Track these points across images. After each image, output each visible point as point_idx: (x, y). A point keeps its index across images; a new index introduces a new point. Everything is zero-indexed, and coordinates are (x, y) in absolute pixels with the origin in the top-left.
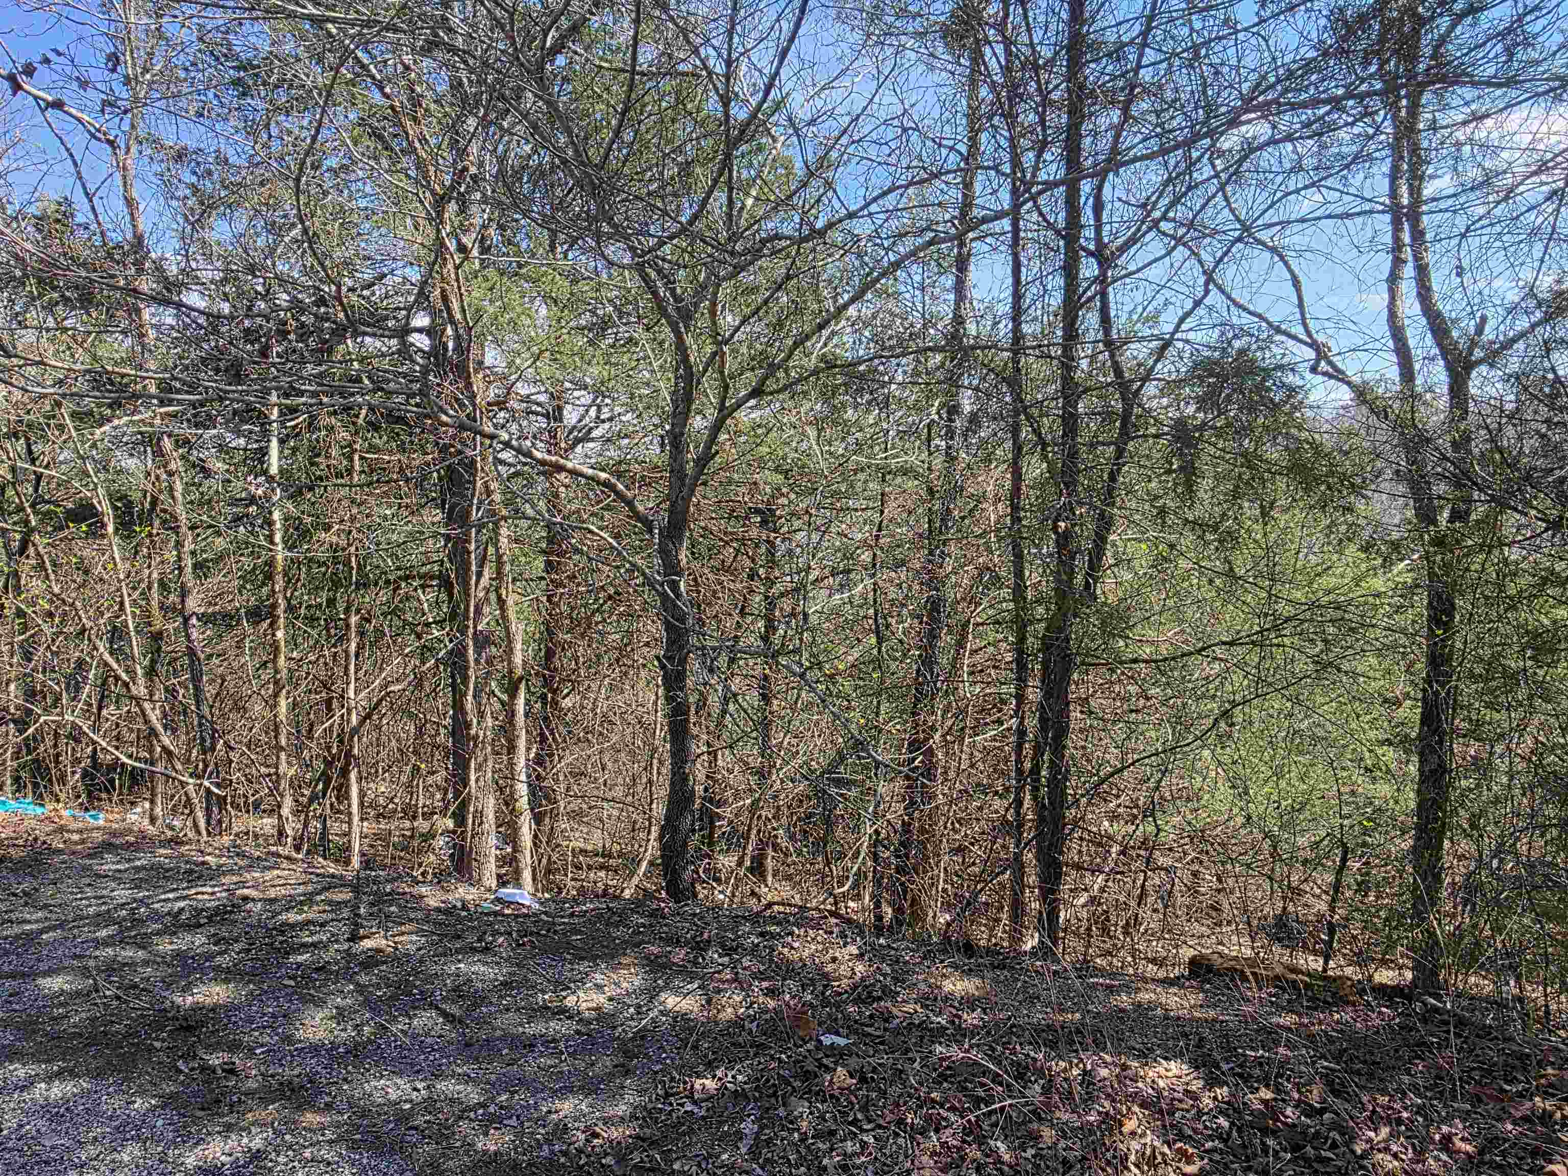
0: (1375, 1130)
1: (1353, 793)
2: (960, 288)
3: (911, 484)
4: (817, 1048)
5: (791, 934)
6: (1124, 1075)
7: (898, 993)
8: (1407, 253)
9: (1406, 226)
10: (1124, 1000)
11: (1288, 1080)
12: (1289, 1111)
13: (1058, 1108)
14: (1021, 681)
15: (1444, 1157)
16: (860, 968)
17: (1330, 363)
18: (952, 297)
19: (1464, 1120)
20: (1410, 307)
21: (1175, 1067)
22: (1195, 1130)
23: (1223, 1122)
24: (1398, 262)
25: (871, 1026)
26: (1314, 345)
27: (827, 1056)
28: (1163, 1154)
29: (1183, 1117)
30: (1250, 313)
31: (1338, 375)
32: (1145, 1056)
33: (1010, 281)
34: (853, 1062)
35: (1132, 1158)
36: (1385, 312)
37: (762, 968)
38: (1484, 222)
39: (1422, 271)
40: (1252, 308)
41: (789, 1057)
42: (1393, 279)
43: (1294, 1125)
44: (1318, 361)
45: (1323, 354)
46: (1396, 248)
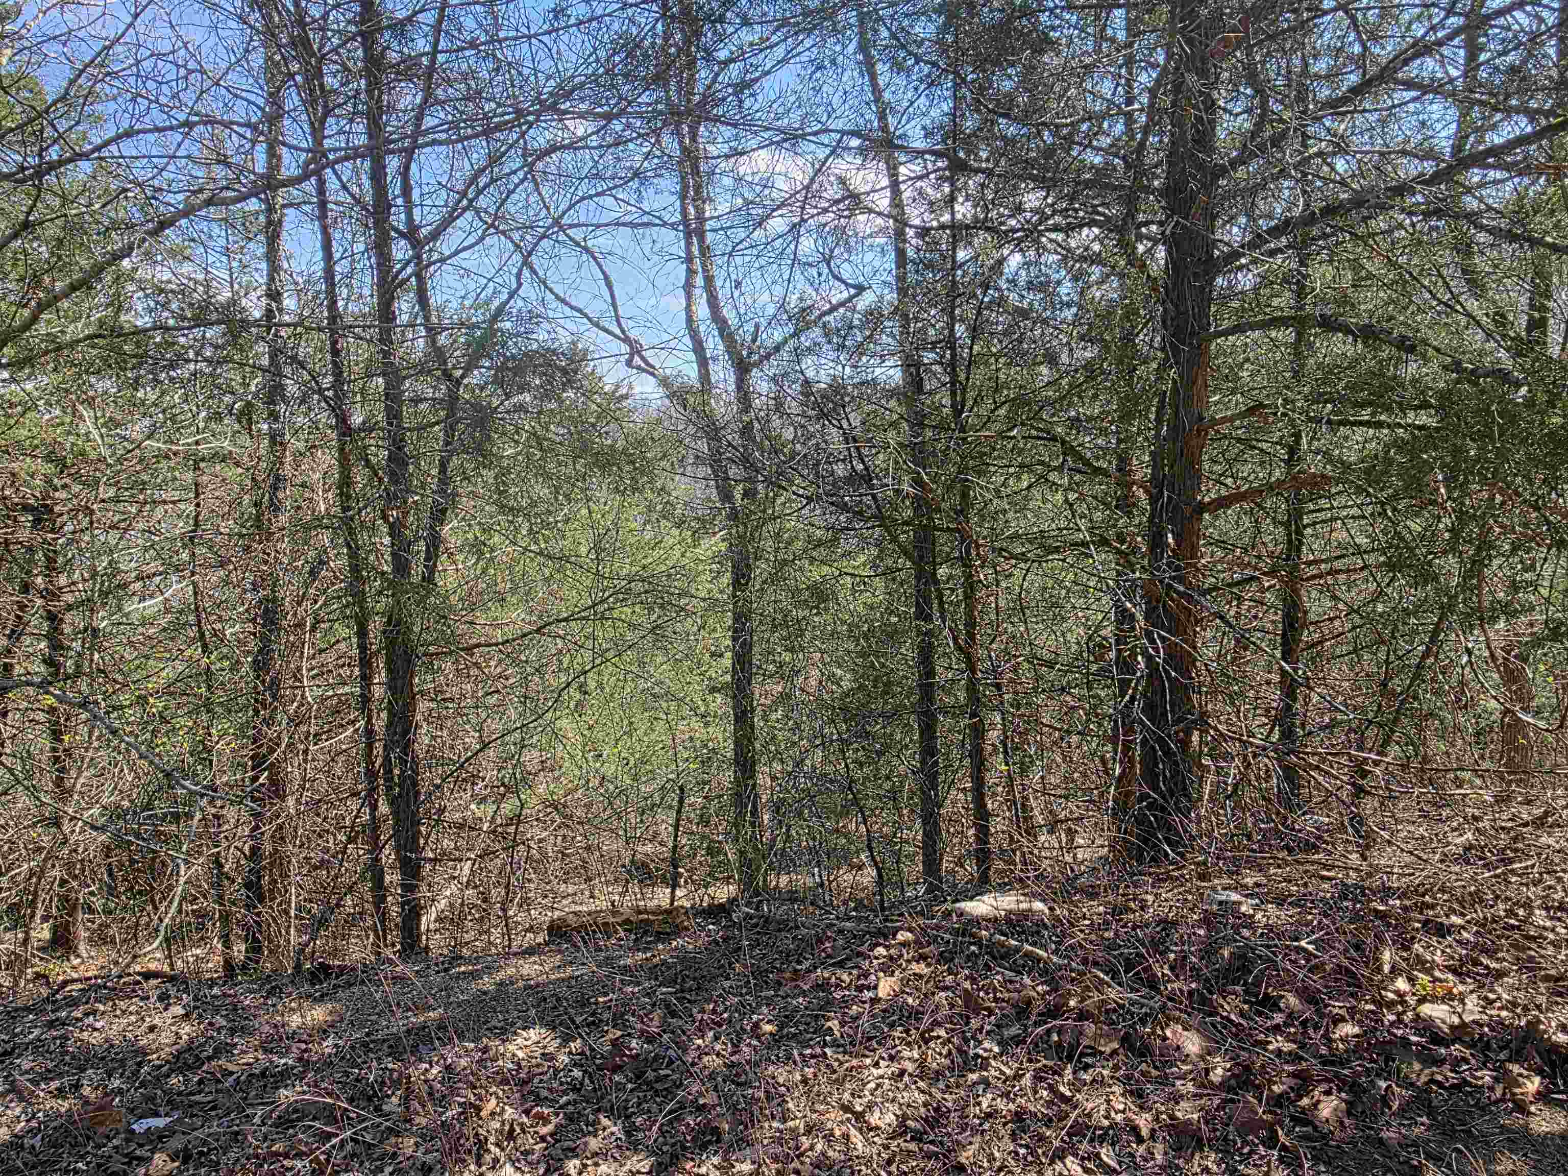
0: (702, 1037)
1: (691, 738)
2: (272, 255)
3: (232, 472)
4: (128, 1141)
5: (94, 1012)
6: (485, 1056)
7: (236, 1045)
8: (697, 264)
9: (695, 240)
10: (487, 983)
11: (633, 1015)
12: (634, 1044)
13: (418, 1114)
14: (366, 679)
15: (755, 1042)
16: (186, 1029)
17: (643, 359)
18: (264, 265)
19: (768, 1005)
20: (702, 311)
21: (533, 1034)
22: (551, 1090)
23: (577, 1073)
24: (691, 272)
25: (200, 1092)
26: (626, 340)
27: (141, 1146)
28: (522, 1125)
29: (541, 1081)
30: (572, 308)
31: (649, 369)
32: (505, 1033)
33: (320, 255)
34: (176, 1143)
35: (492, 1139)
36: (683, 315)
37: (51, 1065)
38: (745, 244)
39: (709, 280)
40: (573, 303)
41: (88, 1164)
42: (688, 286)
43: (638, 1055)
44: (632, 355)
45: (635, 349)
46: (689, 259)
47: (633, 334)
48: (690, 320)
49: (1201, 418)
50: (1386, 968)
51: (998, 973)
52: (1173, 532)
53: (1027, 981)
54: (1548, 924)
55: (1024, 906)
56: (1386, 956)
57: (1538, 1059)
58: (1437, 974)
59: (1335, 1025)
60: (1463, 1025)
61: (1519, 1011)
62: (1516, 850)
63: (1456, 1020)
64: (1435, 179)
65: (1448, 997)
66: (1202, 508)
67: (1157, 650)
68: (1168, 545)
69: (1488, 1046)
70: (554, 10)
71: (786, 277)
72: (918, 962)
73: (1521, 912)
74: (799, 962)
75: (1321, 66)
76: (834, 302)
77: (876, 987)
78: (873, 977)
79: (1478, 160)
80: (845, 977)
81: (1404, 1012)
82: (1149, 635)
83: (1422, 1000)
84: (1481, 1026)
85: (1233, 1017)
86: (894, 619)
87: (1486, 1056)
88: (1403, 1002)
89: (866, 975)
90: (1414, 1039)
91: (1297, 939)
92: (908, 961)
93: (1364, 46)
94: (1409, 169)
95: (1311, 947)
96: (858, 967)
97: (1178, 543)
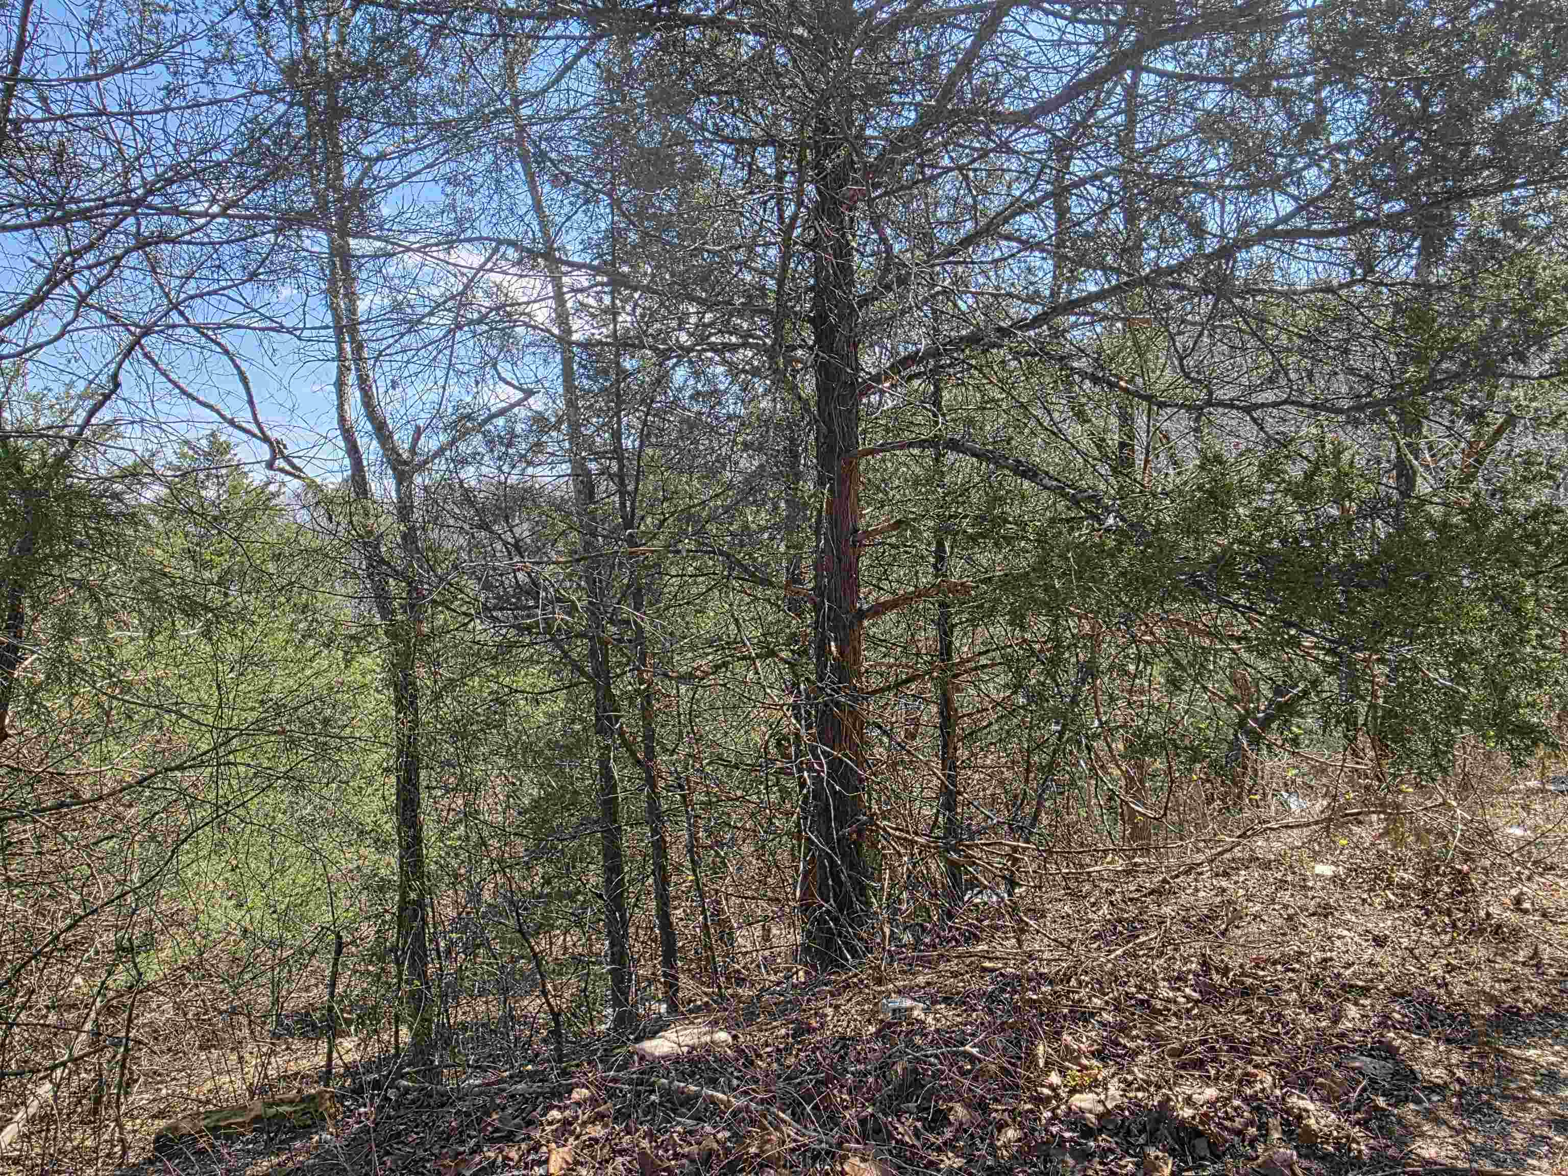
8: (350, 363)
17: (288, 460)
20: (356, 410)
24: (342, 370)
26: (267, 440)
31: (295, 472)
36: (334, 414)
39: (363, 379)
40: (203, 400)
44: (274, 458)
45: (277, 449)
46: (340, 356)
47: (274, 435)
48: (342, 419)
49: (856, 531)
50: (1041, 1063)
51: (679, 1123)
52: (836, 640)
53: (708, 1128)
54: (1171, 994)
55: (707, 1038)
56: (1041, 1050)
57: (1169, 1140)
58: (1084, 1061)
59: (999, 1131)
60: (1109, 1112)
61: (1152, 1089)
62: (1141, 921)
63: (1100, 1108)
64: (1037, 321)
65: (1094, 1085)
66: (861, 615)
67: (821, 765)
68: (831, 653)
69: (1129, 1132)
70: (166, 88)
71: (441, 382)
72: (593, 1123)
73: (1148, 986)
74: (462, 1142)
75: (942, 213)
76: (493, 410)
77: (547, 1161)
78: (544, 1149)
79: (1071, 306)
80: (514, 1155)
81: (1058, 1107)
82: (813, 750)
83: (1073, 1091)
84: (1123, 1110)
85: (907, 1139)
86: (577, 727)
87: (1128, 1142)
88: (1057, 1097)
89: (536, 1148)
90: (1067, 1135)
91: (963, 1045)
92: (584, 1124)
93: (974, 198)
94: (1017, 310)
95: (975, 1051)
96: (529, 1138)
97: (841, 652)
